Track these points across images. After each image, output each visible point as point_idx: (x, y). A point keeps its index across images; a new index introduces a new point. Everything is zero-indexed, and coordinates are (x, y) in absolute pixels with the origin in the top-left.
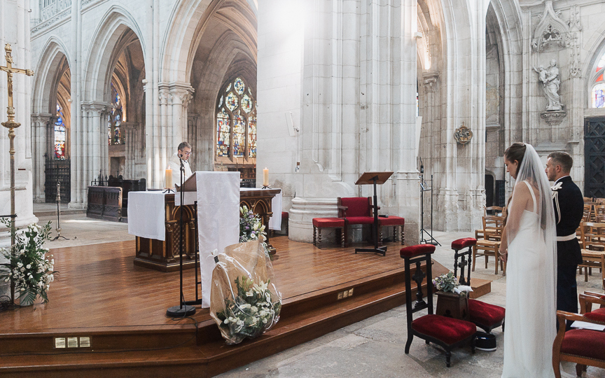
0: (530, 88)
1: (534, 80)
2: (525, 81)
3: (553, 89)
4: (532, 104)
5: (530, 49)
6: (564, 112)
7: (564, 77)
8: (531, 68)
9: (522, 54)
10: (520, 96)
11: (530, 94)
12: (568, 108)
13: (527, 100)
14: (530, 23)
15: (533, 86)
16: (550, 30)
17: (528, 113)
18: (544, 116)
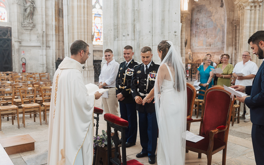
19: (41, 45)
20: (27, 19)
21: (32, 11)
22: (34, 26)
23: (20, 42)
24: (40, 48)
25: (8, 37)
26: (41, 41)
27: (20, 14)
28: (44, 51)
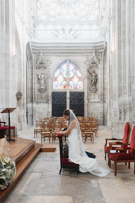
0: (35, 80)
1: (36, 78)
2: (34, 78)
3: (43, 81)
4: (36, 86)
5: (35, 67)
6: (46, 89)
7: (46, 78)
8: (35, 74)
9: (33, 68)
10: (32, 83)
11: (35, 83)
12: (47, 88)
13: (34, 84)
14: (35, 58)
15: (36, 80)
16: (42, 62)
17: (35, 89)
18: (40, 90)
19: (100, 101)
20: (93, 86)
21: (96, 81)
22: (97, 90)
23: (88, 100)
24: (100, 103)
25: (83, 97)
26: (100, 99)
27: (89, 84)
28: (102, 104)
